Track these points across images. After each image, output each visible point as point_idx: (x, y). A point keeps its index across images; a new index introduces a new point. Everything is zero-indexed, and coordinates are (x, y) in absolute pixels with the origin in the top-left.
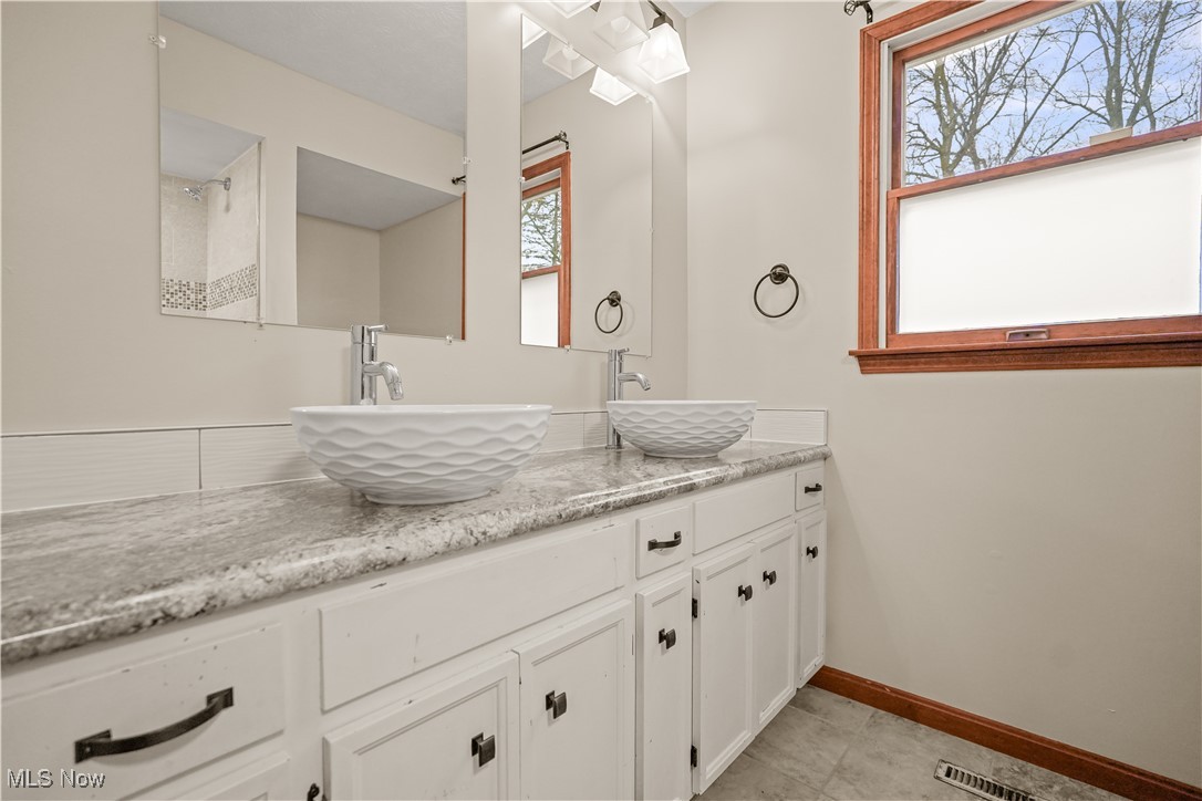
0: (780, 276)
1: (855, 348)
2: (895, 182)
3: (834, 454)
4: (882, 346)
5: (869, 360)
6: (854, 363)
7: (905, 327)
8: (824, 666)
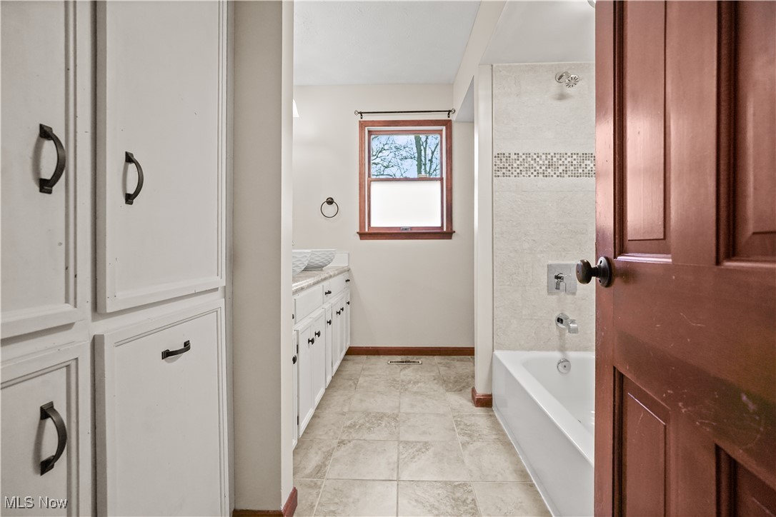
0: (330, 202)
1: (358, 231)
2: (369, 176)
3: (351, 269)
4: (367, 230)
5: (363, 235)
6: (358, 236)
7: (373, 225)
8: (350, 347)
